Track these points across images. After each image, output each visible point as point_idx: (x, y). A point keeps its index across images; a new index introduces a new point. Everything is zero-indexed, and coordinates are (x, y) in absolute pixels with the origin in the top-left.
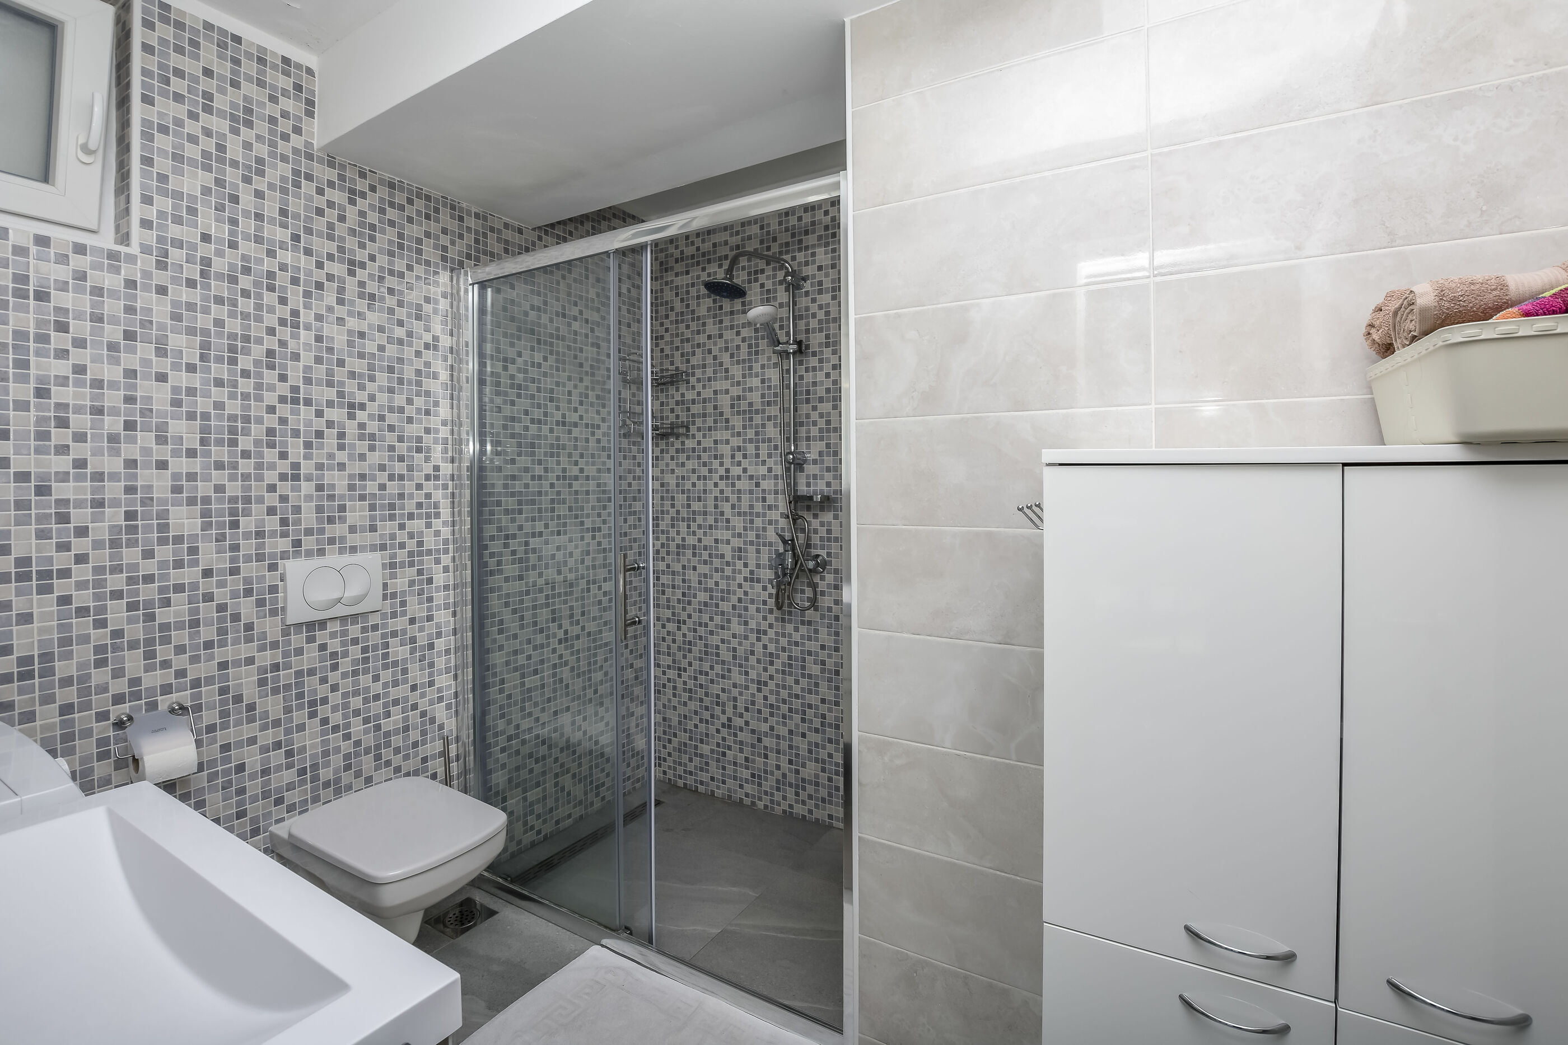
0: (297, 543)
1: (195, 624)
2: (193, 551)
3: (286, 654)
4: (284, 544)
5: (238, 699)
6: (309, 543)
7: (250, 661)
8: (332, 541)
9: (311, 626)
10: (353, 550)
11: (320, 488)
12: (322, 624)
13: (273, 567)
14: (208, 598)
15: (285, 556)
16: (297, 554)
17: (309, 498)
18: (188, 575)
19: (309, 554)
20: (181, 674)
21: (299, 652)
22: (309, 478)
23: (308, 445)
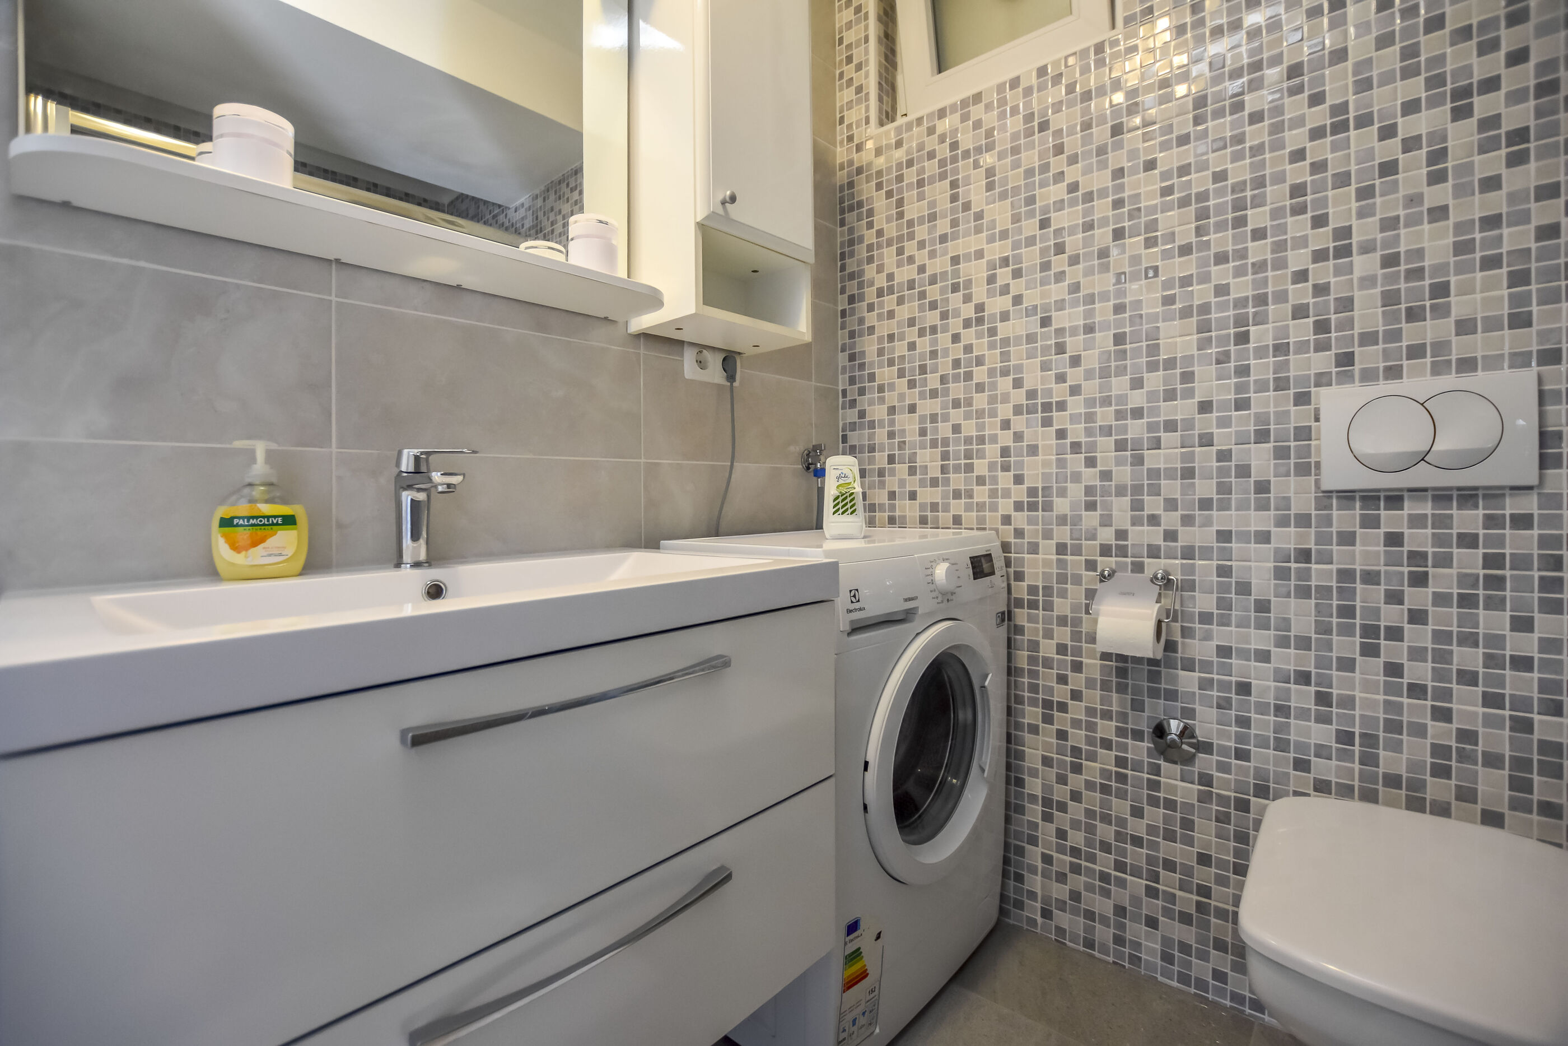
0: (1346, 360)
1: (1188, 473)
2: (1188, 377)
3: (1323, 539)
4: (1323, 362)
5: (1244, 589)
6: (1367, 357)
7: (1264, 537)
8: (1416, 352)
9: (1370, 498)
10: (1467, 365)
11: (1390, 261)
12: (1395, 499)
13: (1302, 399)
14: (1206, 441)
15: (1322, 380)
16: (1346, 378)
17: (1368, 282)
18: (1182, 409)
19: (1369, 376)
20: (1171, 536)
21: (1347, 539)
22: (1367, 248)
23: (1365, 193)
